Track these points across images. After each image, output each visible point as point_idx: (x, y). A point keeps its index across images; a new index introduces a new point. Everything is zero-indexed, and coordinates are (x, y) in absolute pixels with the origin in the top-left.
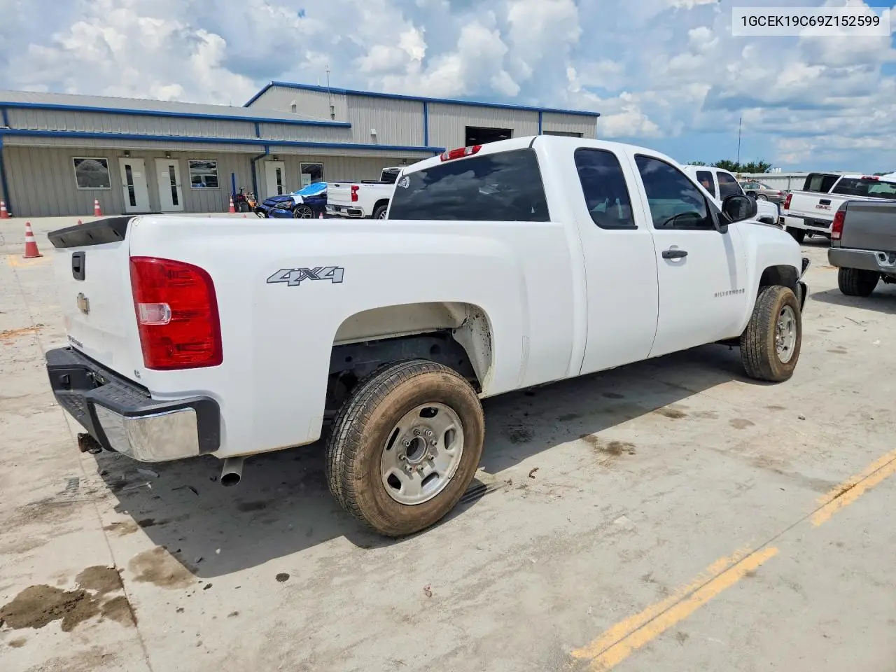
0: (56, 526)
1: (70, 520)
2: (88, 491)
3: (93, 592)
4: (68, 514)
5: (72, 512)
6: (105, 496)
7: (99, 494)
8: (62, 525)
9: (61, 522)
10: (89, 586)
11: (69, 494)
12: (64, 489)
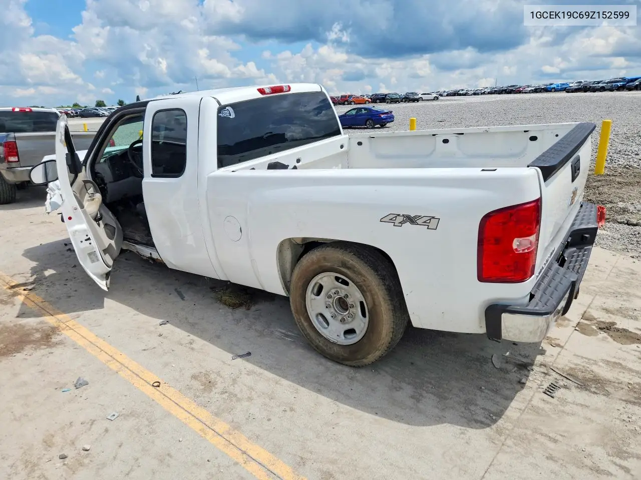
0: (589, 366)
1: (576, 365)
2: (547, 377)
3: (594, 327)
4: (574, 369)
5: (571, 369)
6: (541, 365)
7: (543, 369)
8: (584, 364)
9: (583, 366)
10: (593, 330)
11: (561, 383)
12: (562, 390)
